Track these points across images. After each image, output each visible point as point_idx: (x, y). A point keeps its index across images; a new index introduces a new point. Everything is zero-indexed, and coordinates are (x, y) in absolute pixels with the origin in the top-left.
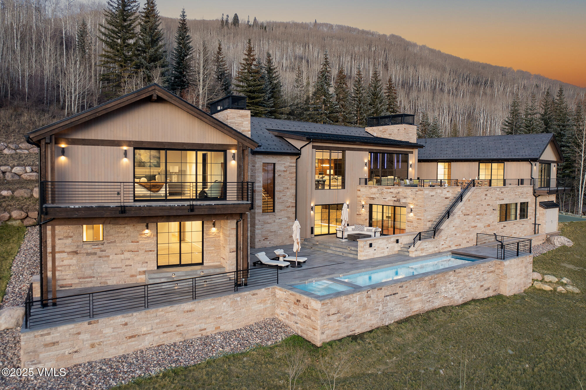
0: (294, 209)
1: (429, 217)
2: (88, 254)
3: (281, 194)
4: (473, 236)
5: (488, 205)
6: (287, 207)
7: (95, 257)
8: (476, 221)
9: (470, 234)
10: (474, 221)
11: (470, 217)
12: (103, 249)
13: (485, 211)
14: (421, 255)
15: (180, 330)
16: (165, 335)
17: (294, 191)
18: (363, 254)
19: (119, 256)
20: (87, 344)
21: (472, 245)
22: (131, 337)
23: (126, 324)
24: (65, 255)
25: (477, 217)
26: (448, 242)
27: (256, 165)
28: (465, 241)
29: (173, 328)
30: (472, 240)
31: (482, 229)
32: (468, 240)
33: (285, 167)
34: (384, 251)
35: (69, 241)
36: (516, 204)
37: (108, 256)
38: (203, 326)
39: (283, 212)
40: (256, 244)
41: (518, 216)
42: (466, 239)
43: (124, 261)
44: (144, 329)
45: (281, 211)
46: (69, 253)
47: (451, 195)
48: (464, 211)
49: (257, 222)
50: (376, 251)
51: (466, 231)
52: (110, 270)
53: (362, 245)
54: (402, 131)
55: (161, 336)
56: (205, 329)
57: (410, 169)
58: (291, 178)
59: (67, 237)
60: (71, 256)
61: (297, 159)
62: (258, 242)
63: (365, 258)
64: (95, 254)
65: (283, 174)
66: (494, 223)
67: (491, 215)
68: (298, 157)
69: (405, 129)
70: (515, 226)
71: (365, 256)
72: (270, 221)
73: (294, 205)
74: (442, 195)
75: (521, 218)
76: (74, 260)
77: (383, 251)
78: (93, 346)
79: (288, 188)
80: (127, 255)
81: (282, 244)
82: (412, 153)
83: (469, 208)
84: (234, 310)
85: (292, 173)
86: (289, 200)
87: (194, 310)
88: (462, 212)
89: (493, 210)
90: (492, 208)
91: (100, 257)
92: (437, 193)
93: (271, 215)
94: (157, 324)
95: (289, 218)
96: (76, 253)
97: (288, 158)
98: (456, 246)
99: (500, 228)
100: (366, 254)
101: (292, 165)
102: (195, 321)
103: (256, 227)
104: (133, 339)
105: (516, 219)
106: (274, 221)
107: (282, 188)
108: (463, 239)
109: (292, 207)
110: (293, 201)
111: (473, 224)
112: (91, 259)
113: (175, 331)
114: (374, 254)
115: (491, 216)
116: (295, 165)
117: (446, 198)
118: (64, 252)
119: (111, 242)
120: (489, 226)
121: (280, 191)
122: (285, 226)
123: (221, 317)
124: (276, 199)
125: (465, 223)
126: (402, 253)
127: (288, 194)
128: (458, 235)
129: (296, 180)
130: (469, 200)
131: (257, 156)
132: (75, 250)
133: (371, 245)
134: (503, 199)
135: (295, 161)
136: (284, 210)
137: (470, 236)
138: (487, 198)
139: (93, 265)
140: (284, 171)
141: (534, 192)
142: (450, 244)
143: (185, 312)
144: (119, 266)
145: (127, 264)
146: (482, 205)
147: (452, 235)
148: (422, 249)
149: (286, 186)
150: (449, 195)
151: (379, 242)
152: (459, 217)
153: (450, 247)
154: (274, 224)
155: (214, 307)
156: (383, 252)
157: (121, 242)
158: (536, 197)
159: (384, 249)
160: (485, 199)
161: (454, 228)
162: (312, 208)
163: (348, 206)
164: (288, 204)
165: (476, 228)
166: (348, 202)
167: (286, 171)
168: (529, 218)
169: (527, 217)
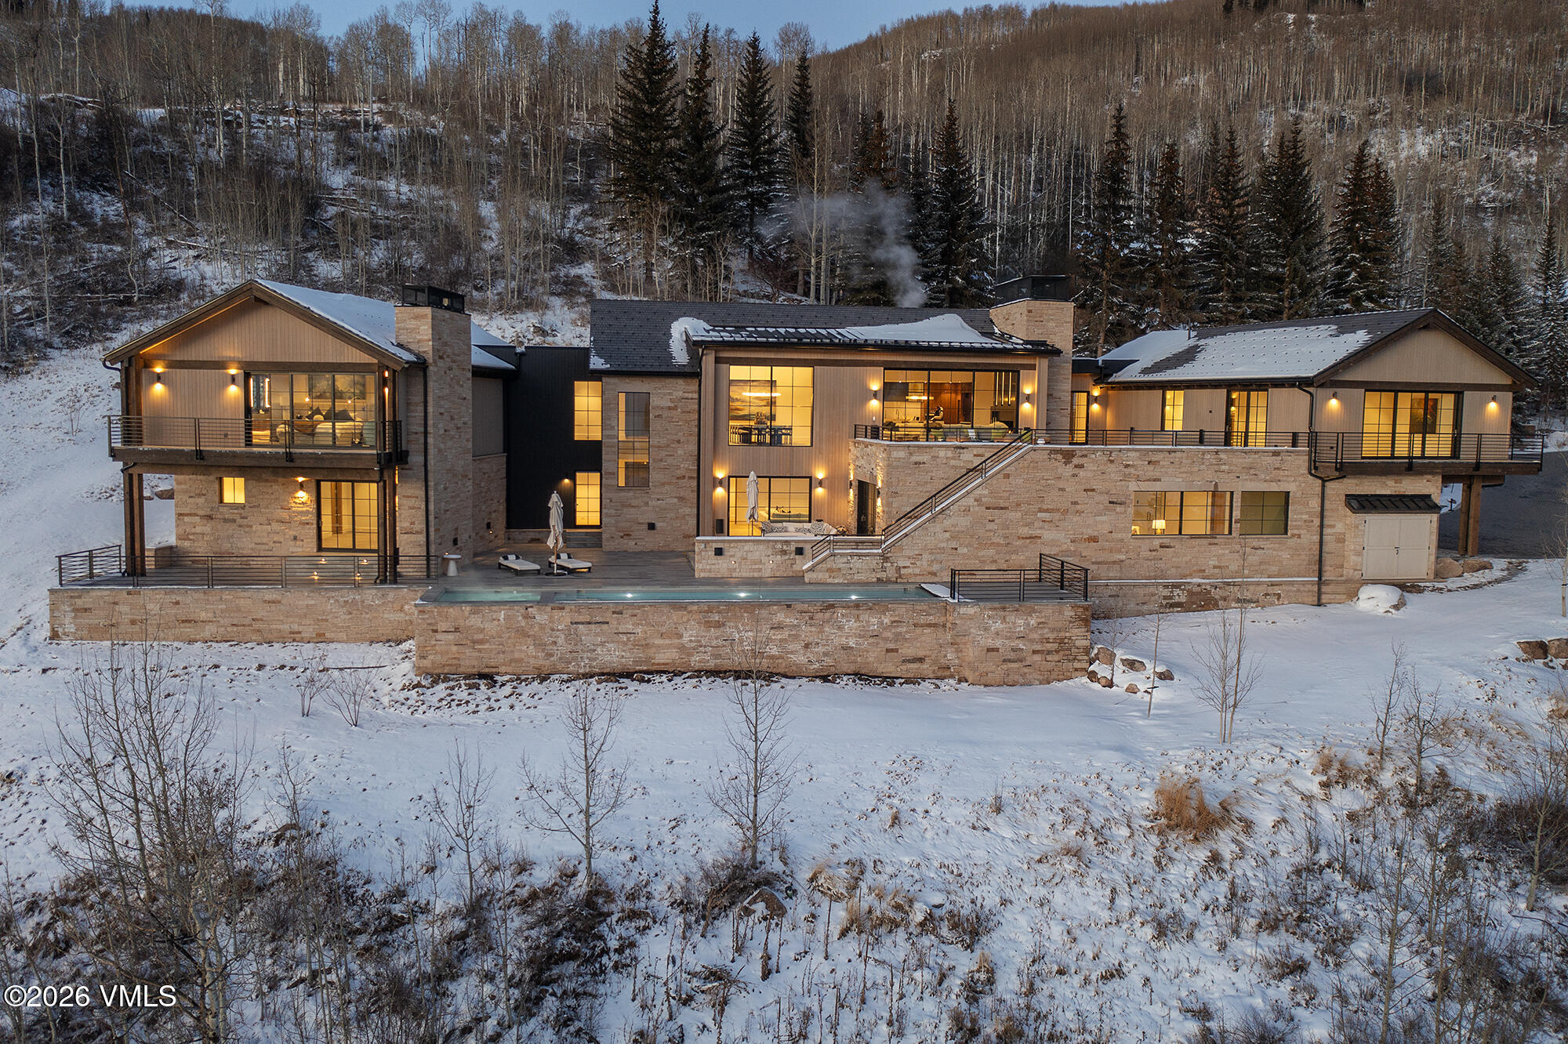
0: (695, 483)
2: (225, 520)
3: (663, 453)
4: (1025, 558)
5: (1086, 490)
6: (679, 478)
7: (234, 526)
8: (1038, 524)
9: (1016, 552)
10: (1028, 525)
11: (1013, 515)
12: (244, 515)
13: (1076, 503)
14: (829, 581)
15: (256, 625)
16: (235, 629)
17: (695, 448)
19: (265, 527)
20: (126, 619)
22: (183, 621)
23: (177, 603)
24: (197, 519)
25: (1043, 515)
27: (604, 397)
29: (247, 621)
30: (1022, 567)
33: (672, 401)
34: (760, 567)
35: (201, 500)
37: (251, 526)
38: (296, 627)
39: (667, 488)
41: (1236, 525)
43: (271, 535)
44: (203, 615)
45: (663, 484)
46: (202, 517)
48: (986, 500)
50: (736, 566)
51: (998, 544)
52: (253, 546)
55: (229, 629)
56: (300, 633)
57: (1026, 406)
58: (688, 422)
59: (200, 495)
60: (205, 522)
61: (700, 385)
62: (608, 540)
63: (706, 574)
64: (235, 521)
65: (666, 414)
66: (1117, 536)
67: (1100, 514)
68: (700, 379)
71: (706, 570)
72: (634, 502)
73: (695, 475)
76: (207, 529)
77: (757, 566)
78: (133, 622)
79: (679, 442)
80: (275, 526)
81: (667, 549)
83: (1005, 494)
84: (350, 613)
85: (688, 412)
86: (682, 466)
87: (279, 602)
88: (978, 501)
89: (1112, 503)
90: (1106, 499)
91: (240, 526)
92: (935, 457)
93: (638, 492)
94: (222, 611)
95: (681, 499)
96: (210, 517)
97: (680, 382)
99: (1145, 548)
100: (709, 567)
101: (690, 395)
102: (281, 618)
103: (604, 511)
104: (188, 625)
105: (1230, 532)
106: (647, 504)
107: (663, 441)
109: (690, 478)
110: (691, 468)
111: (1025, 531)
112: (230, 529)
113: (251, 625)
115: (1104, 518)
116: (696, 396)
118: (195, 515)
119: (254, 506)
120: (1094, 539)
121: (659, 447)
122: (673, 515)
123: (327, 620)
124: (651, 461)
125: (992, 526)
127: (679, 452)
128: (963, 551)
129: (699, 426)
130: (1007, 476)
132: (209, 513)
133: (719, 552)
135: (693, 388)
136: (669, 484)
137: (1014, 557)
138: (1084, 473)
139: (232, 537)
140: (669, 408)
141: (1314, 468)
143: (265, 601)
144: (264, 541)
145: (276, 539)
146: (1063, 490)
147: (941, 548)
148: (830, 570)
149: (676, 438)
152: (967, 511)
155: (313, 602)
156: (760, 570)
157: (267, 507)
158: (1324, 481)
159: (760, 563)
160: (1075, 475)
161: (947, 535)
162: (721, 483)
163: (821, 483)
164: (679, 473)
165: (1039, 541)
166: (820, 474)
167: (675, 408)
168: (1289, 533)
169: (1285, 532)
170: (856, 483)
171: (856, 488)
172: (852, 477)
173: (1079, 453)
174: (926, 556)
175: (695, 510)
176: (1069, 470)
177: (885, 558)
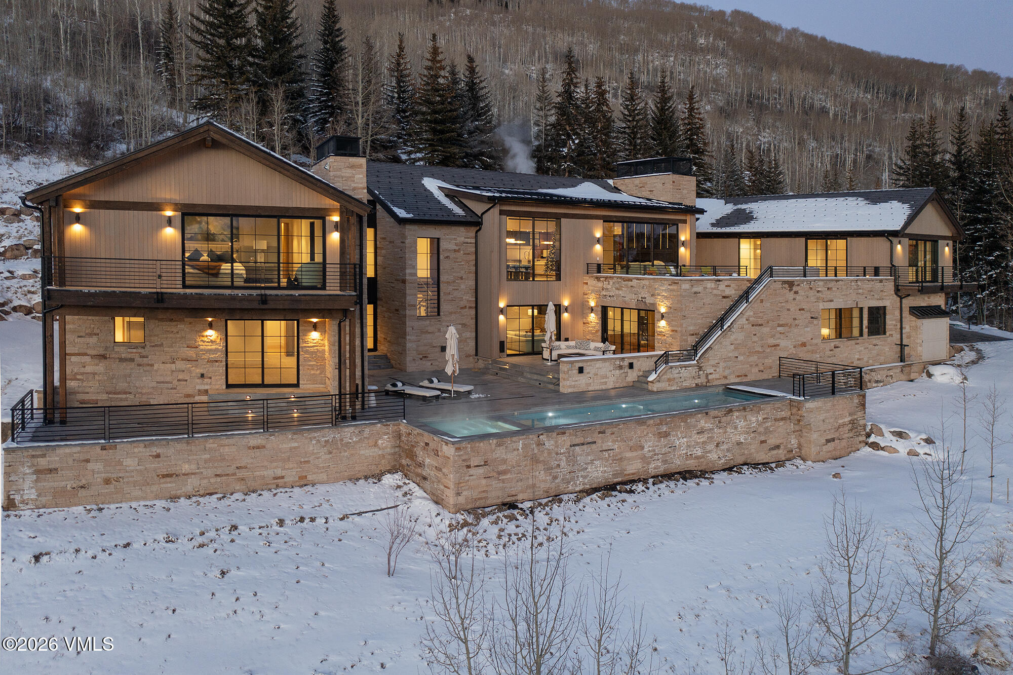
0: (473, 312)
1: (691, 328)
2: (121, 360)
3: (451, 288)
4: (772, 361)
5: (800, 310)
6: (462, 308)
7: (132, 365)
8: (778, 335)
9: (767, 357)
10: (773, 336)
11: (766, 330)
12: (144, 354)
13: (795, 319)
14: (669, 388)
15: (241, 474)
16: (219, 479)
17: (473, 283)
18: (568, 383)
19: (168, 366)
20: (99, 478)
21: (770, 377)
22: (164, 476)
23: (158, 456)
24: (87, 358)
25: (779, 329)
26: (721, 370)
27: (407, 241)
28: (755, 370)
29: (231, 470)
30: (771, 368)
31: (791, 351)
32: (762, 368)
33: (456, 245)
34: (606, 380)
35: (93, 340)
36: (861, 309)
37: (152, 365)
38: (279, 472)
39: (453, 317)
40: (408, 364)
41: (865, 330)
42: (757, 365)
43: (175, 374)
44: (186, 468)
45: (451, 313)
46: (93, 356)
47: (734, 292)
48: (751, 319)
49: (408, 329)
50: (591, 381)
51: (758, 352)
52: (154, 384)
53: (566, 370)
54: (669, 186)
55: (212, 480)
56: (283, 477)
57: (682, 250)
58: (468, 262)
59: (91, 335)
60: (97, 361)
61: (476, 232)
62: (410, 362)
63: (570, 390)
64: (132, 360)
65: (453, 255)
66: (814, 341)
67: (807, 327)
68: (478, 228)
69: (674, 182)
70: (860, 348)
71: (570, 386)
72: (430, 329)
73: (474, 305)
74: (715, 292)
75: (871, 334)
76: (100, 368)
77: (604, 380)
78: (107, 482)
79: (461, 278)
80: (180, 365)
82: (685, 222)
83: (761, 315)
84: (330, 453)
85: (469, 254)
86: (464, 298)
87: (264, 447)
88: (747, 320)
89: (812, 318)
90: (809, 315)
91: (139, 365)
92: (705, 288)
93: (433, 320)
94: (206, 461)
95: (465, 325)
96: (103, 357)
97: (462, 230)
98: (738, 376)
99: (828, 349)
100: (573, 383)
101: (470, 240)
102: (266, 463)
103: (408, 337)
104: (168, 479)
105: (861, 335)
106: (440, 330)
107: (451, 278)
108: (751, 366)
109: (470, 307)
110: (470, 299)
111: (772, 341)
112: (126, 368)
113: (234, 474)
114: (589, 385)
115: (808, 329)
116: (473, 241)
117: (724, 297)
118: (85, 354)
119: (156, 346)
120: (804, 345)
121: (448, 283)
123: (308, 462)
124: (442, 294)
125: (755, 339)
126: (638, 385)
127: (462, 287)
128: (741, 358)
129: (476, 265)
130: (762, 301)
132: (103, 353)
133: (581, 370)
134: (832, 301)
135: (473, 234)
136: (455, 313)
137: (766, 361)
138: (798, 297)
139: (130, 376)
140: (455, 251)
141: (897, 290)
142: (726, 374)
143: (249, 448)
144: (168, 379)
145: (180, 377)
146: (789, 310)
147: (729, 358)
148: (669, 380)
149: (460, 275)
150: (728, 292)
151: (597, 366)
152: (742, 328)
153: (726, 377)
154: (438, 334)
155: (296, 445)
156: (606, 383)
157: (172, 347)
158: (901, 298)
159: (606, 377)
160: (794, 299)
161: (733, 347)
162: (502, 311)
163: (566, 310)
164: (462, 304)
165: (778, 348)
166: (566, 302)
167: (458, 251)
168: (888, 334)
169: (885, 333)
170: (600, 309)
171: (600, 313)
172: (592, 304)
173: (796, 283)
174: (722, 364)
175: (474, 334)
176: (791, 295)
177: (700, 368)
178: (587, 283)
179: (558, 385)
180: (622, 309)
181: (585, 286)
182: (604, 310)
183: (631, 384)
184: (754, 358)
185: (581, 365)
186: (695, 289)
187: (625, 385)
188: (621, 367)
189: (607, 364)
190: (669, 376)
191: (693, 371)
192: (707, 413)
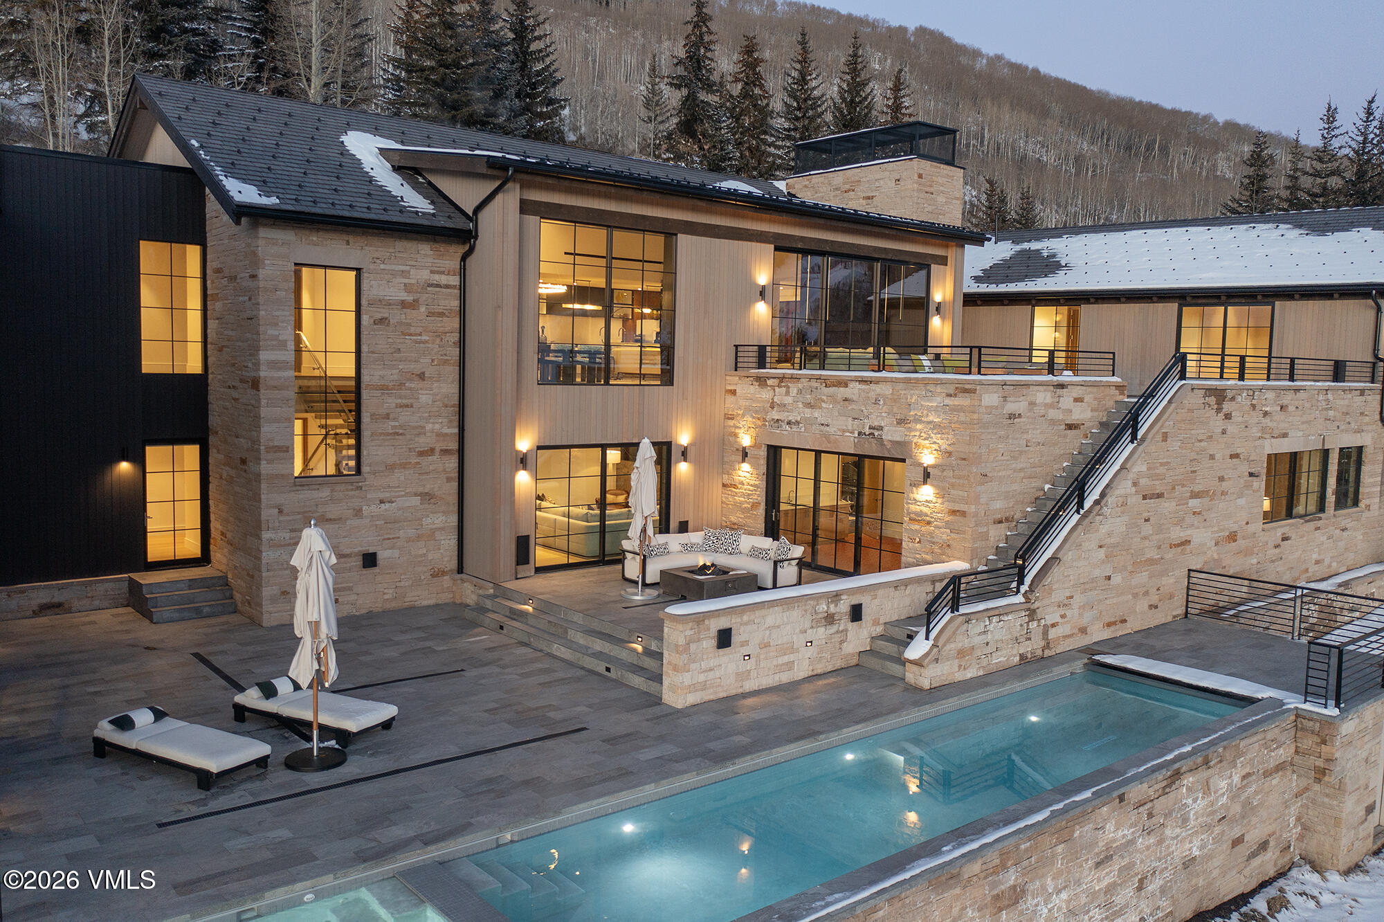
0: (452, 463)
1: (998, 505)
3: (391, 402)
4: (1174, 582)
5: (1232, 457)
6: (421, 454)
8: (1190, 519)
9: (1165, 573)
10: (1180, 522)
11: (1167, 506)
13: (1221, 479)
14: (960, 676)
17: (452, 389)
18: (687, 679)
21: (1170, 619)
25: (1194, 503)
26: (1076, 612)
27: (262, 273)
28: (1142, 605)
30: (1171, 597)
31: (1209, 553)
32: (1154, 599)
33: (408, 288)
34: (792, 657)
36: (1326, 453)
39: (399, 476)
40: (267, 606)
41: (1331, 498)
42: (1146, 593)
45: (391, 468)
47: (1088, 414)
48: (1143, 481)
49: (267, 514)
50: (751, 664)
51: (1151, 562)
53: (682, 641)
54: (910, 184)
57: (935, 322)
58: (439, 335)
61: (464, 258)
62: (273, 600)
63: (692, 699)
65: (396, 316)
66: (1252, 528)
67: (1240, 496)
68: (467, 247)
69: (920, 176)
70: (1320, 537)
71: (693, 688)
73: (454, 446)
74: (1053, 414)
75: (1339, 505)
77: (786, 659)
79: (422, 376)
81: (394, 605)
82: (943, 261)
83: (1161, 470)
85: (441, 314)
86: (429, 427)
88: (1135, 484)
89: (1251, 475)
90: (1245, 469)
92: (1032, 404)
93: (338, 487)
95: (427, 497)
98: (1109, 625)
99: (1271, 544)
100: (702, 678)
101: (443, 279)
103: (266, 535)
105: (1322, 508)
106: (358, 513)
107: (392, 375)
108: (1135, 596)
109: (445, 452)
110: (446, 430)
111: (1177, 534)
114: (743, 676)
115: (1242, 502)
116: (455, 280)
117: (1070, 427)
120: (1232, 537)
121: (383, 388)
122: (411, 532)
124: (366, 418)
125: (1147, 529)
126: (874, 663)
127: (424, 398)
128: (1117, 579)
129: (462, 343)
130: (1165, 437)
131: (265, 233)
133: (724, 639)
134: (1285, 435)
135: (455, 264)
136: (404, 466)
137: (1164, 581)
138: (1231, 429)
140: (404, 304)
142: (1084, 621)
146: (1212, 457)
147: (1093, 580)
148: (961, 653)
149: (418, 368)
150: (1080, 414)
151: (770, 621)
152: (1124, 504)
153: (1083, 631)
154: (355, 522)
156: (789, 666)
159: (792, 649)
160: (1224, 432)
161: (1102, 552)
162: (523, 461)
163: (684, 454)
164: (424, 442)
165: (1188, 548)
166: (684, 437)
167: (414, 305)
168: (1362, 504)
169: (1356, 503)
170: (763, 453)
171: (763, 462)
172: (746, 440)
173: (1229, 394)
174: (1079, 599)
175: (454, 519)
176: (1217, 423)
177: (1032, 614)
178: (734, 392)
179: (658, 678)
180: (818, 453)
181: (730, 399)
182: (774, 453)
183: (854, 661)
184: (1142, 578)
185: (723, 623)
186: (1011, 407)
187: (838, 666)
188: (830, 619)
189: (796, 614)
190: (962, 642)
191: (1015, 621)
192: (1121, 798)
